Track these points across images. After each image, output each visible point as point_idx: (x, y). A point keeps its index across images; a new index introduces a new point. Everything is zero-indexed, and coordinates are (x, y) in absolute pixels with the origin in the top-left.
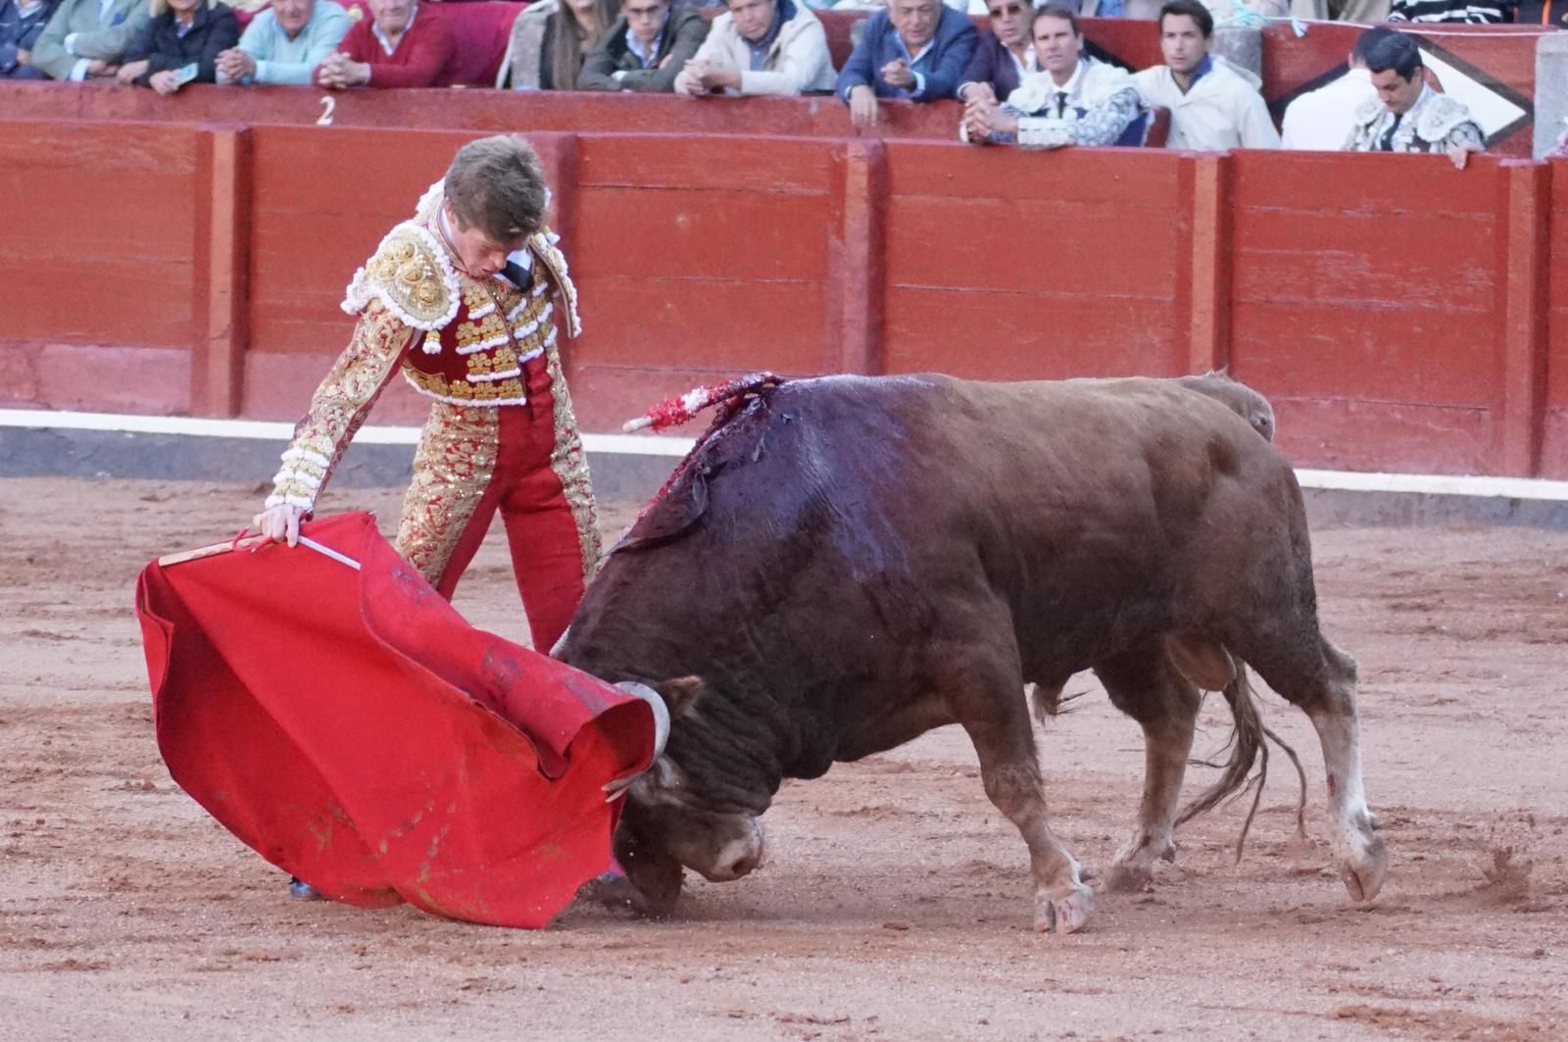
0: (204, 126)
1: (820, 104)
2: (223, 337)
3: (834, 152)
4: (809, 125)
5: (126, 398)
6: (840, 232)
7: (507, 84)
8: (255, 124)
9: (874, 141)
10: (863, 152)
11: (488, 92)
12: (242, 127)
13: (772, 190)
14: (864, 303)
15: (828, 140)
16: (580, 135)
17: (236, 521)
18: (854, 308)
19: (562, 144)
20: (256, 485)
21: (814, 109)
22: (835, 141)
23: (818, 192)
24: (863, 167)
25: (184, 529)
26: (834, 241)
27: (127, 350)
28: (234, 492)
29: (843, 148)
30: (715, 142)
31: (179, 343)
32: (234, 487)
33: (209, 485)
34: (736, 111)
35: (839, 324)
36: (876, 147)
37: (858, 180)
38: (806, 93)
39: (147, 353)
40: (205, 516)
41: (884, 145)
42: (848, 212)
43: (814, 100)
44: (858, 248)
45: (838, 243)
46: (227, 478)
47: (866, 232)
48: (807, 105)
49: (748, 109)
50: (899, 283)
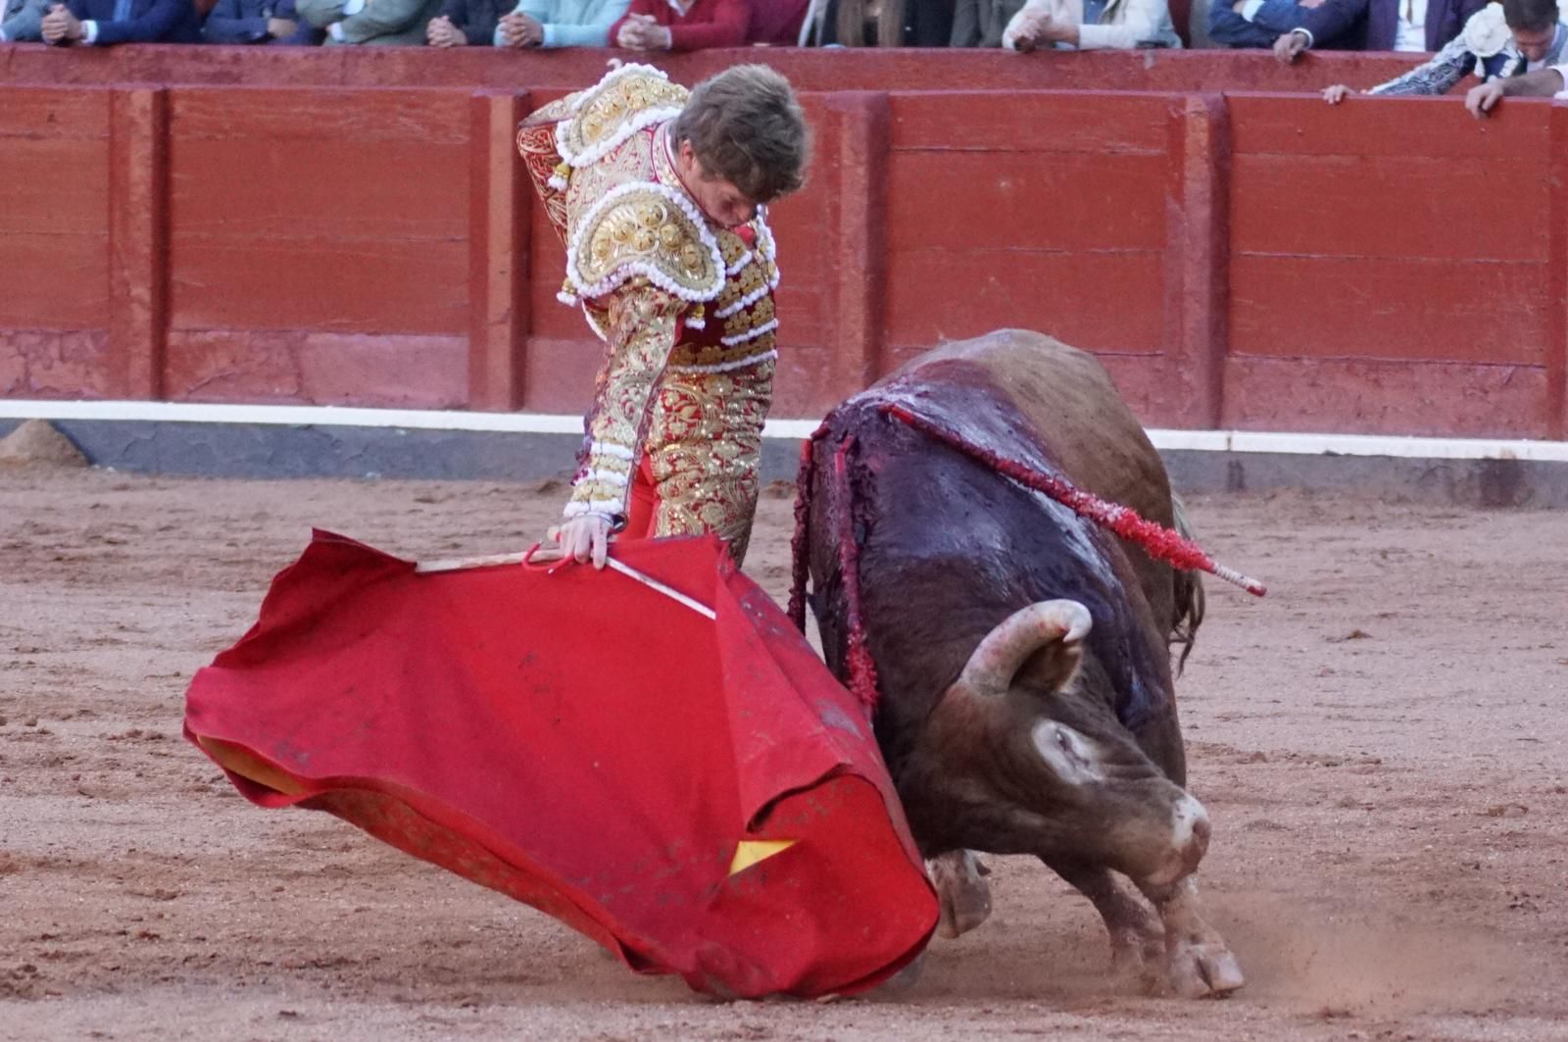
0: (479, 91)
1: (1155, 57)
2: (502, 322)
3: (1170, 108)
4: (1144, 81)
5: (397, 391)
6: (1179, 194)
7: (811, 42)
8: (535, 88)
9: (1218, 95)
10: (1203, 108)
11: (790, 50)
12: (522, 91)
13: (1105, 151)
14: (1207, 273)
15: (1164, 94)
16: (893, 93)
17: (519, 521)
18: (1195, 278)
19: (871, 105)
20: (542, 483)
21: (1149, 63)
22: (1172, 95)
23: (1154, 151)
24: (1204, 123)
25: (463, 531)
26: (1173, 206)
27: (399, 338)
28: (516, 492)
29: (1182, 103)
30: (1040, 98)
31: (452, 329)
32: (518, 486)
33: (489, 485)
34: (1063, 67)
35: (1178, 298)
36: (1216, 101)
37: (1198, 135)
38: (1142, 45)
39: (420, 341)
40: (484, 516)
41: (1226, 98)
42: (1187, 174)
43: (1148, 53)
44: (1199, 212)
45: (1177, 207)
46: (509, 477)
47: (1208, 195)
48: (1142, 58)
49: (1076, 65)
50: (1245, 249)
